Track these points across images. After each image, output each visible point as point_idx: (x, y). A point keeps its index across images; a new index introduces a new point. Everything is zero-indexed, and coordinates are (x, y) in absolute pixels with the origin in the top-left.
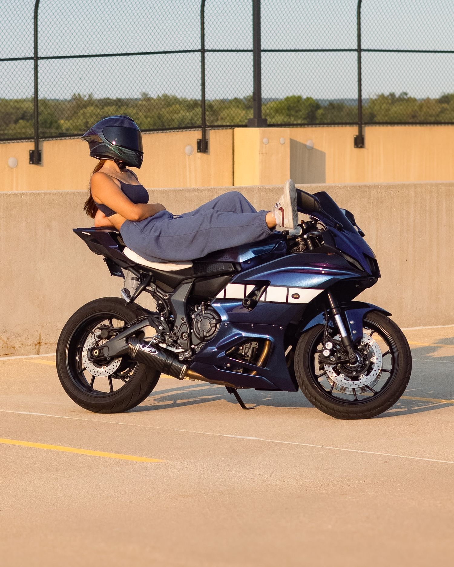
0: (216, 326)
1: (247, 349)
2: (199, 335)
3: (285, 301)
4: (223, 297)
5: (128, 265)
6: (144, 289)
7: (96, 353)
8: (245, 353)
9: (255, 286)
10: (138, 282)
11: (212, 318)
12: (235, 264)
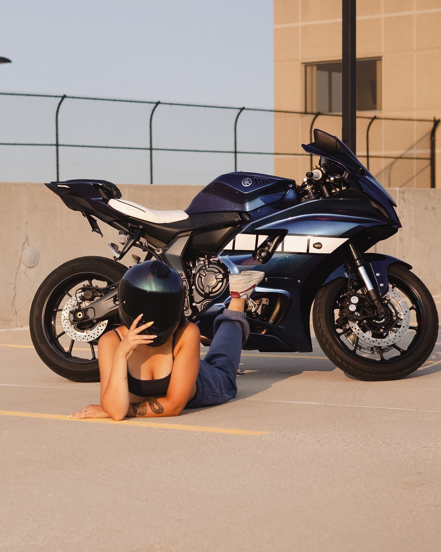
0: (222, 281)
2: (203, 291)
3: (306, 251)
4: (231, 249)
5: (113, 219)
6: (134, 244)
7: (80, 315)
9: (267, 236)
10: (127, 237)
11: (217, 273)
12: (242, 213)
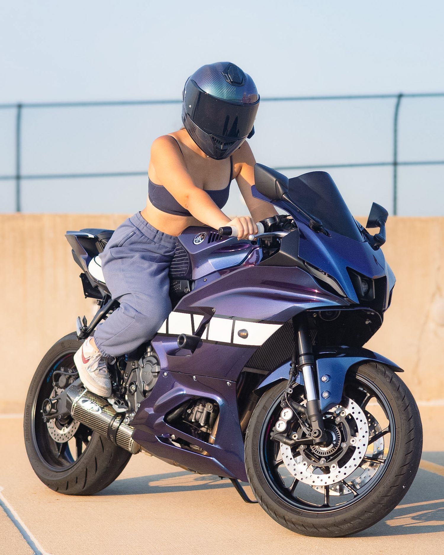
1: (198, 415)
2: (140, 388)
3: (230, 342)
4: (165, 332)
7: (50, 407)
8: (195, 419)
11: (155, 364)
12: (191, 281)
